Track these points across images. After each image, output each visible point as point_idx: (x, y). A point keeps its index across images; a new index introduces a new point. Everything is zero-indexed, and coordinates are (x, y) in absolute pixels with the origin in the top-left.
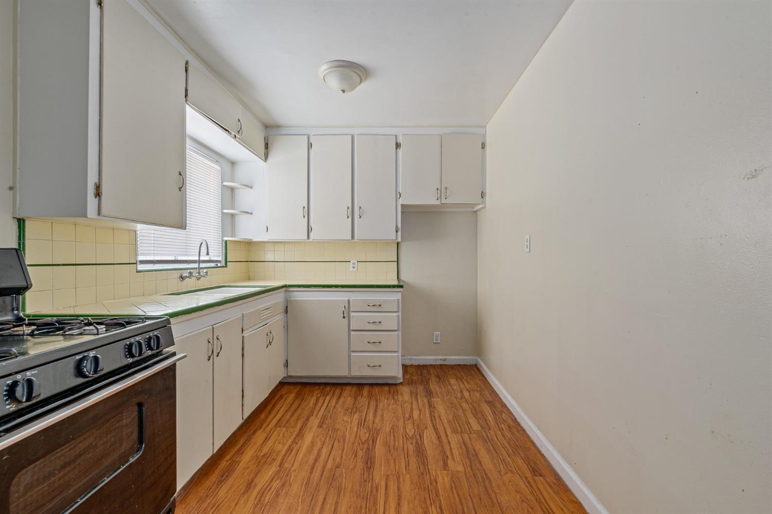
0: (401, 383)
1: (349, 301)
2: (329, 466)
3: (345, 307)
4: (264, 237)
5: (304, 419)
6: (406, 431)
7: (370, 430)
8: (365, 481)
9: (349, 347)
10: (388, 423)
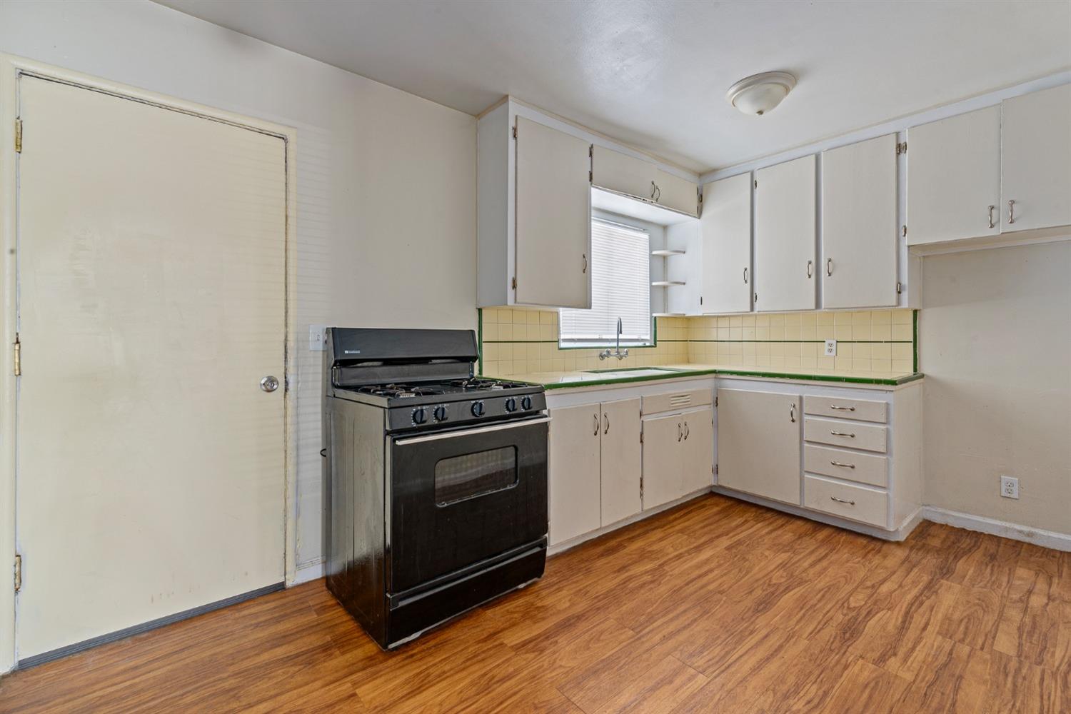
0: (898, 543)
1: (801, 398)
2: (711, 587)
3: (794, 406)
4: (698, 311)
5: (714, 536)
6: (849, 598)
7: (792, 576)
8: (742, 619)
9: (801, 465)
10: (827, 579)
